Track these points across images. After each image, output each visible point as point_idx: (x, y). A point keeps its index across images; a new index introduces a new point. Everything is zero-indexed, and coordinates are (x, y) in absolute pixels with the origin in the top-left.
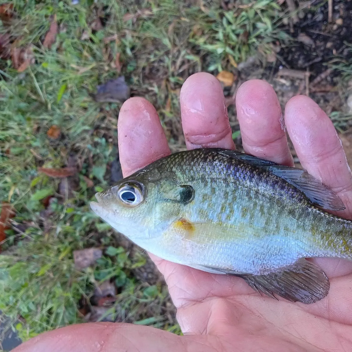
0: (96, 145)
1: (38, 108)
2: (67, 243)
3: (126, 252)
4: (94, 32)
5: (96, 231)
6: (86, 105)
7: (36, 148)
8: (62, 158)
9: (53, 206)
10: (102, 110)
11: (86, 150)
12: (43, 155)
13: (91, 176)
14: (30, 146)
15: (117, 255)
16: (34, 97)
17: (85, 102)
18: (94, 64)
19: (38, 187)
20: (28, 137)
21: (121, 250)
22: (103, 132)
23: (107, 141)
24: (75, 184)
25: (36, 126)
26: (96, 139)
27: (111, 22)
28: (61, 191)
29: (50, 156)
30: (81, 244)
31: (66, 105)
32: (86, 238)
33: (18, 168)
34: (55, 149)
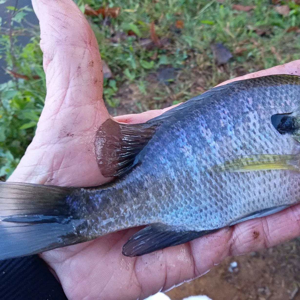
0: (181, 53)
1: (192, 11)
2: (107, 54)
3: (115, 92)
4: (255, 31)
5: (123, 70)
6: (205, 39)
7: (165, 17)
8: (165, 35)
9: (130, 38)
10: (205, 50)
11: (175, 49)
12: (162, 23)
13: (159, 56)
14: (165, 14)
15: (111, 88)
16: (198, 7)
17: (207, 38)
18: (234, 36)
19: (139, 26)
20: (170, 11)
21: (116, 89)
22: (191, 54)
23: (186, 59)
24: (150, 48)
25: (179, 13)
26: (185, 53)
27: (265, 40)
28: (143, 41)
29: (163, 27)
30: (110, 63)
31: (200, 28)
32: (115, 65)
33: (147, 11)
34: (169, 30)
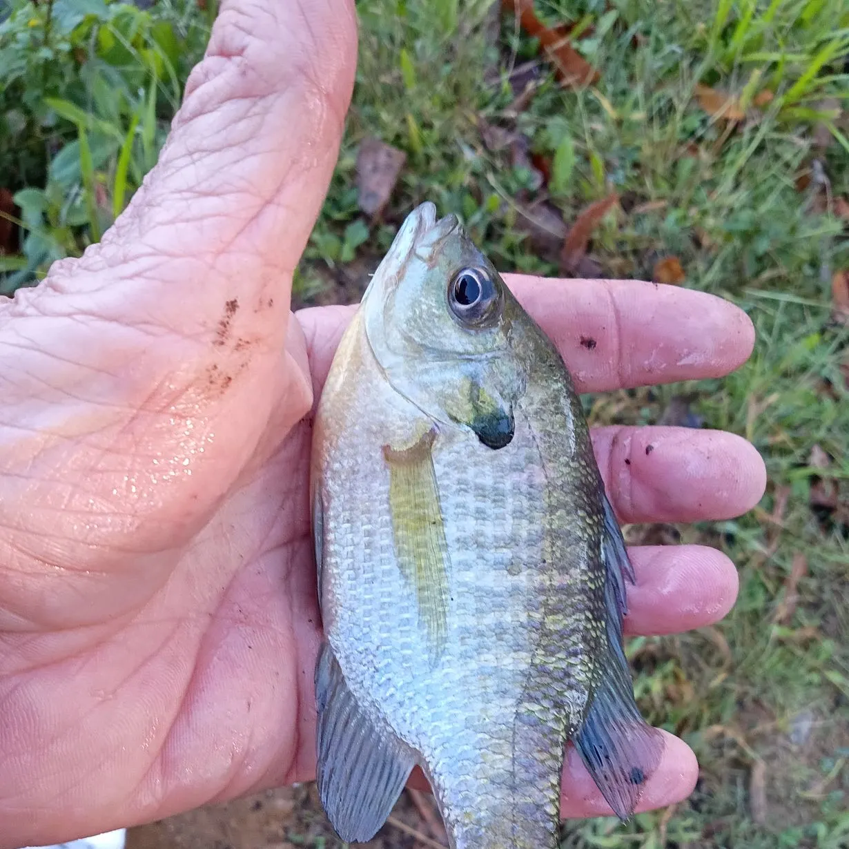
1: (739, 271)
2: (433, 151)
3: (337, 262)
4: (815, 480)
7: (663, 213)
8: (611, 255)
9: (525, 173)
10: (651, 398)
12: (639, 219)
14: (676, 204)
15: (342, 239)
16: (767, 275)
19: (583, 168)
20: (694, 212)
21: (347, 254)
24: (540, 247)
25: (706, 241)
27: (812, 527)
28: (545, 210)
29: (630, 232)
30: (413, 179)
33: (647, 151)
34: (635, 252)
